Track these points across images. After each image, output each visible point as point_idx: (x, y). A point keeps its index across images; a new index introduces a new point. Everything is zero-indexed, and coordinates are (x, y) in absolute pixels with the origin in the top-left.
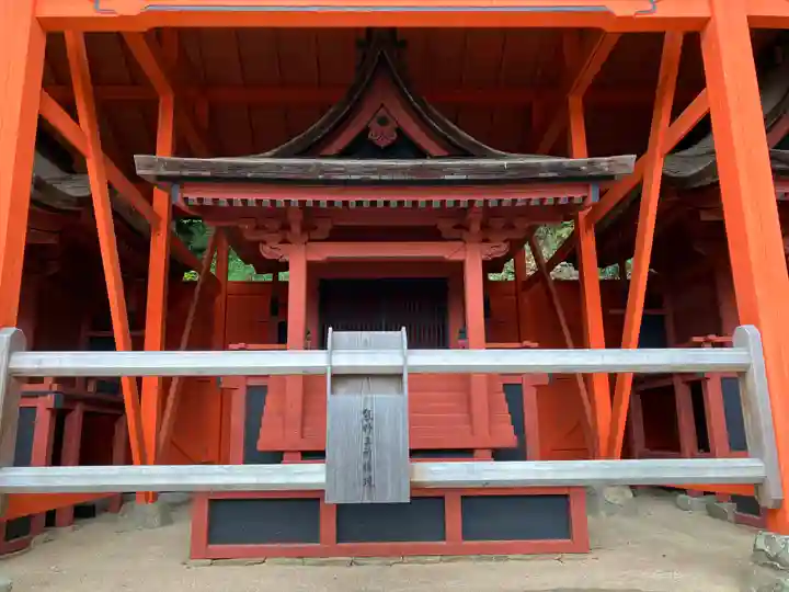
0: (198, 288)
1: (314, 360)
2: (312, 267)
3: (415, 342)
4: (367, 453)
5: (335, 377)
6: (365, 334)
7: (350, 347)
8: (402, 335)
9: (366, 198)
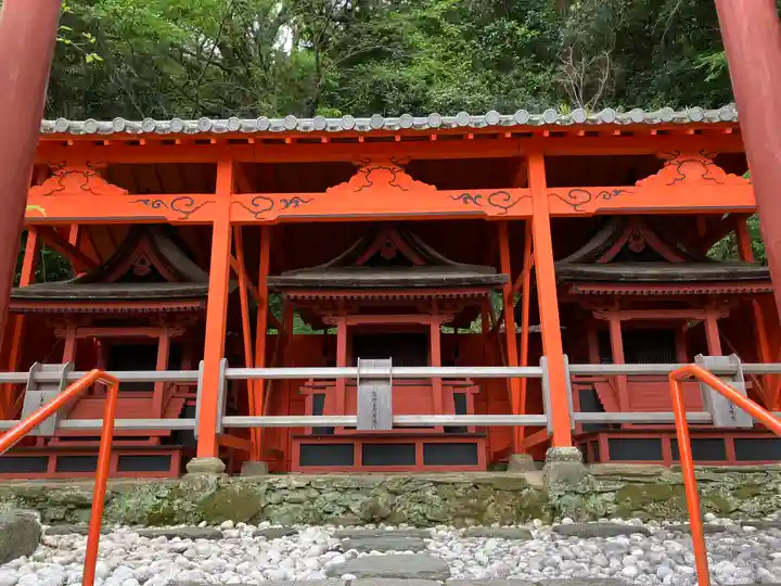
0: (278, 339)
1: (351, 371)
2: (349, 328)
3: (395, 364)
4: (374, 410)
5: (361, 379)
6: (373, 361)
7: (368, 366)
8: (390, 361)
9: (377, 295)
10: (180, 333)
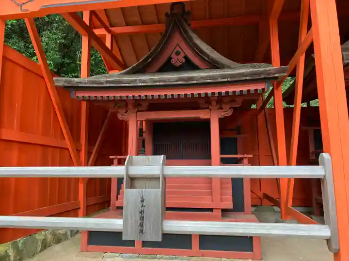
10: (229, 113)
